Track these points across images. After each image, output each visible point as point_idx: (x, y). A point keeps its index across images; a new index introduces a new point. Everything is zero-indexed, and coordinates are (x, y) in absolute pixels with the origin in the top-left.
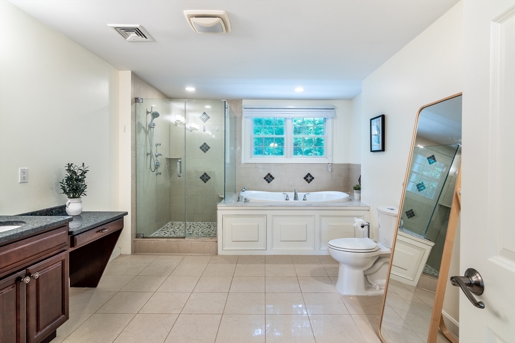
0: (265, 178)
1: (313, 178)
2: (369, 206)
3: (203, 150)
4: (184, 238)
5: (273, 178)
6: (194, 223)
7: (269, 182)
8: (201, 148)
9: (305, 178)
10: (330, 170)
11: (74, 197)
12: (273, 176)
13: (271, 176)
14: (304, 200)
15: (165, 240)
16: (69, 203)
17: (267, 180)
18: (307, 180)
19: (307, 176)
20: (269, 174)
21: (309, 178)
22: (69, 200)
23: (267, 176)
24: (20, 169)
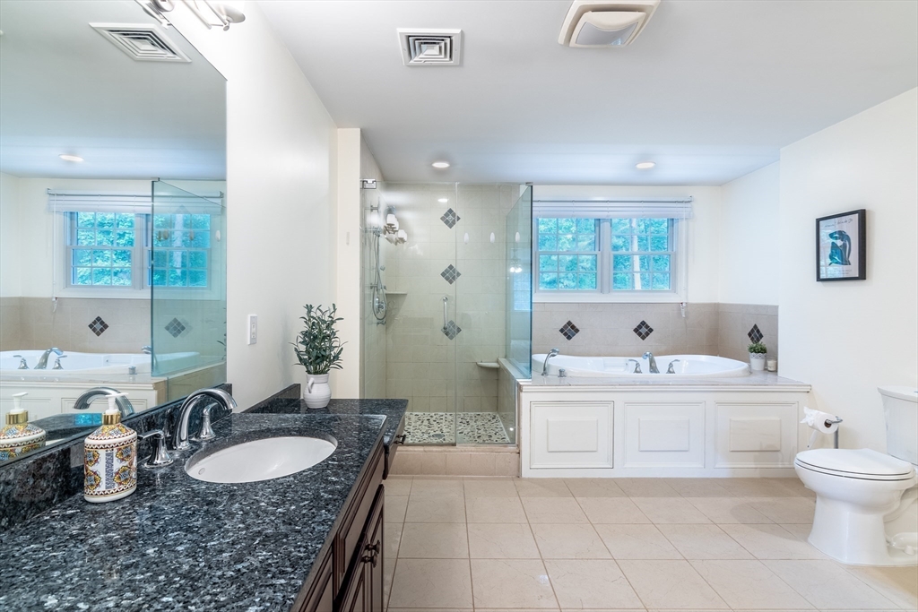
0: (562, 331)
1: (651, 330)
2: (808, 384)
3: (447, 279)
4: (454, 445)
5: (577, 331)
6: (433, 414)
7: (569, 338)
8: (443, 274)
9: (636, 330)
10: (684, 316)
11: (316, 373)
12: (577, 327)
13: (573, 327)
14: (669, 372)
15: (421, 449)
16: (313, 384)
17: (565, 334)
18: (640, 334)
19: (640, 327)
20: (569, 323)
21: (644, 330)
22: (312, 378)
23: (565, 327)
24: (249, 316)
